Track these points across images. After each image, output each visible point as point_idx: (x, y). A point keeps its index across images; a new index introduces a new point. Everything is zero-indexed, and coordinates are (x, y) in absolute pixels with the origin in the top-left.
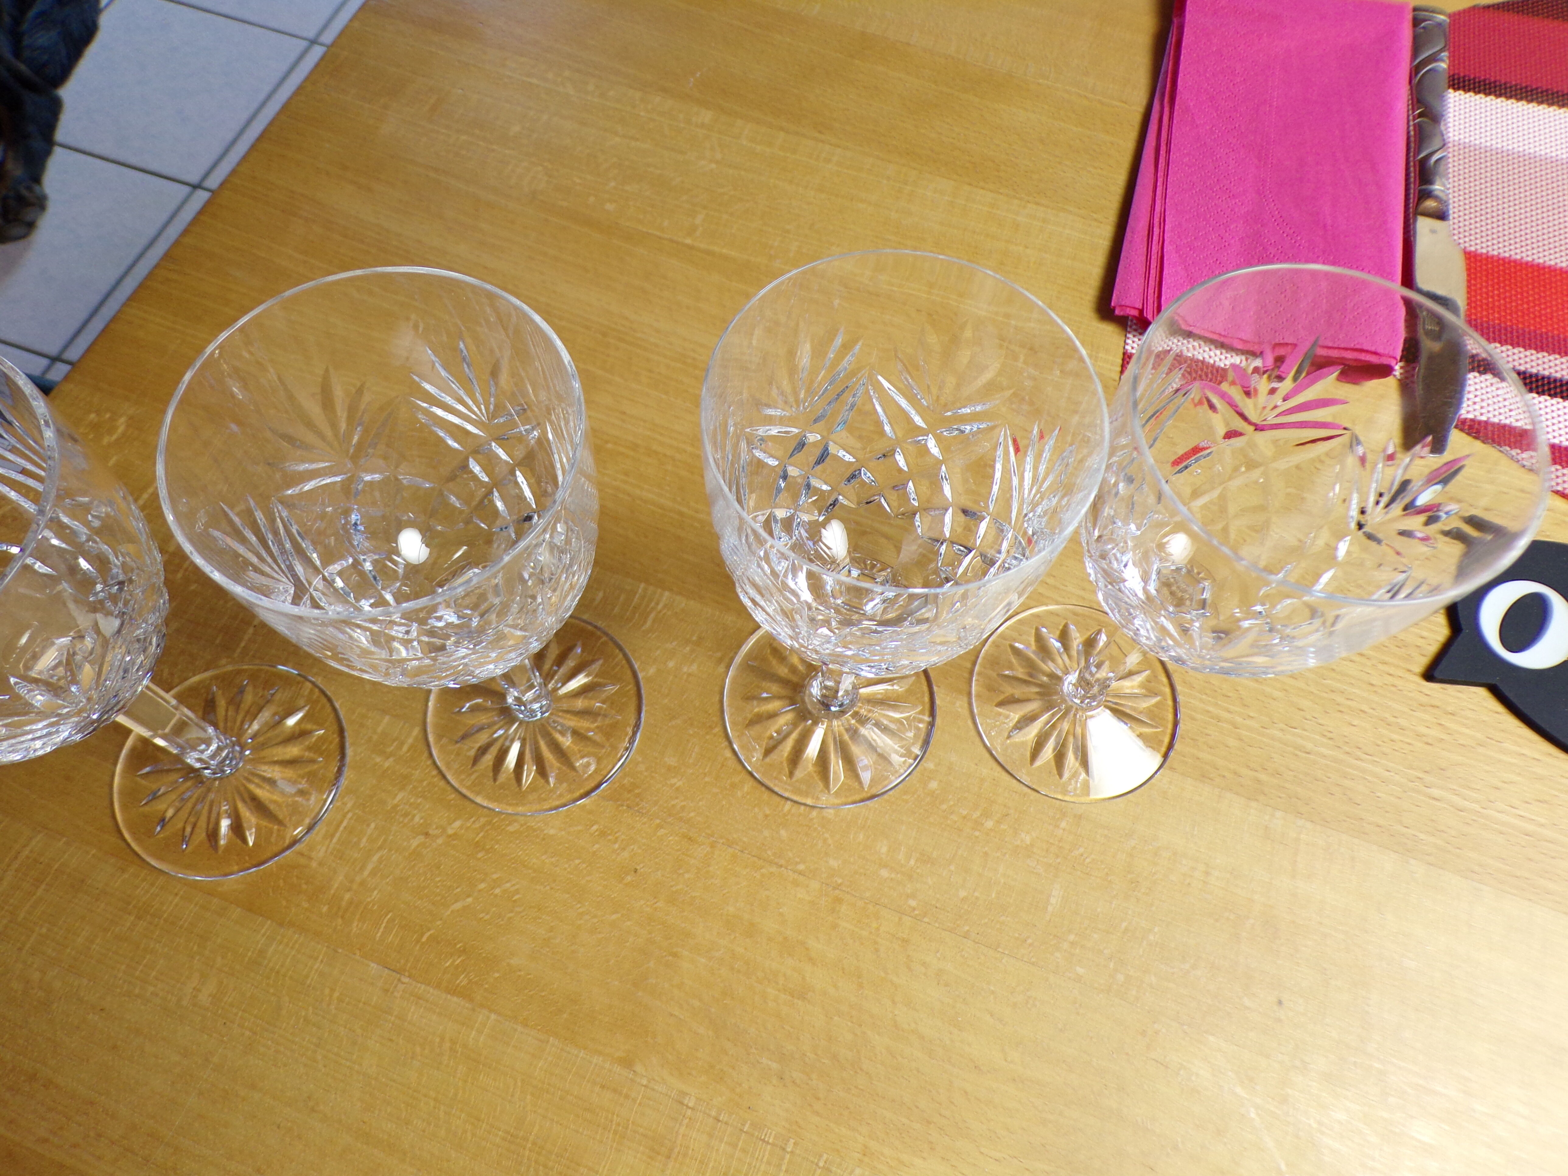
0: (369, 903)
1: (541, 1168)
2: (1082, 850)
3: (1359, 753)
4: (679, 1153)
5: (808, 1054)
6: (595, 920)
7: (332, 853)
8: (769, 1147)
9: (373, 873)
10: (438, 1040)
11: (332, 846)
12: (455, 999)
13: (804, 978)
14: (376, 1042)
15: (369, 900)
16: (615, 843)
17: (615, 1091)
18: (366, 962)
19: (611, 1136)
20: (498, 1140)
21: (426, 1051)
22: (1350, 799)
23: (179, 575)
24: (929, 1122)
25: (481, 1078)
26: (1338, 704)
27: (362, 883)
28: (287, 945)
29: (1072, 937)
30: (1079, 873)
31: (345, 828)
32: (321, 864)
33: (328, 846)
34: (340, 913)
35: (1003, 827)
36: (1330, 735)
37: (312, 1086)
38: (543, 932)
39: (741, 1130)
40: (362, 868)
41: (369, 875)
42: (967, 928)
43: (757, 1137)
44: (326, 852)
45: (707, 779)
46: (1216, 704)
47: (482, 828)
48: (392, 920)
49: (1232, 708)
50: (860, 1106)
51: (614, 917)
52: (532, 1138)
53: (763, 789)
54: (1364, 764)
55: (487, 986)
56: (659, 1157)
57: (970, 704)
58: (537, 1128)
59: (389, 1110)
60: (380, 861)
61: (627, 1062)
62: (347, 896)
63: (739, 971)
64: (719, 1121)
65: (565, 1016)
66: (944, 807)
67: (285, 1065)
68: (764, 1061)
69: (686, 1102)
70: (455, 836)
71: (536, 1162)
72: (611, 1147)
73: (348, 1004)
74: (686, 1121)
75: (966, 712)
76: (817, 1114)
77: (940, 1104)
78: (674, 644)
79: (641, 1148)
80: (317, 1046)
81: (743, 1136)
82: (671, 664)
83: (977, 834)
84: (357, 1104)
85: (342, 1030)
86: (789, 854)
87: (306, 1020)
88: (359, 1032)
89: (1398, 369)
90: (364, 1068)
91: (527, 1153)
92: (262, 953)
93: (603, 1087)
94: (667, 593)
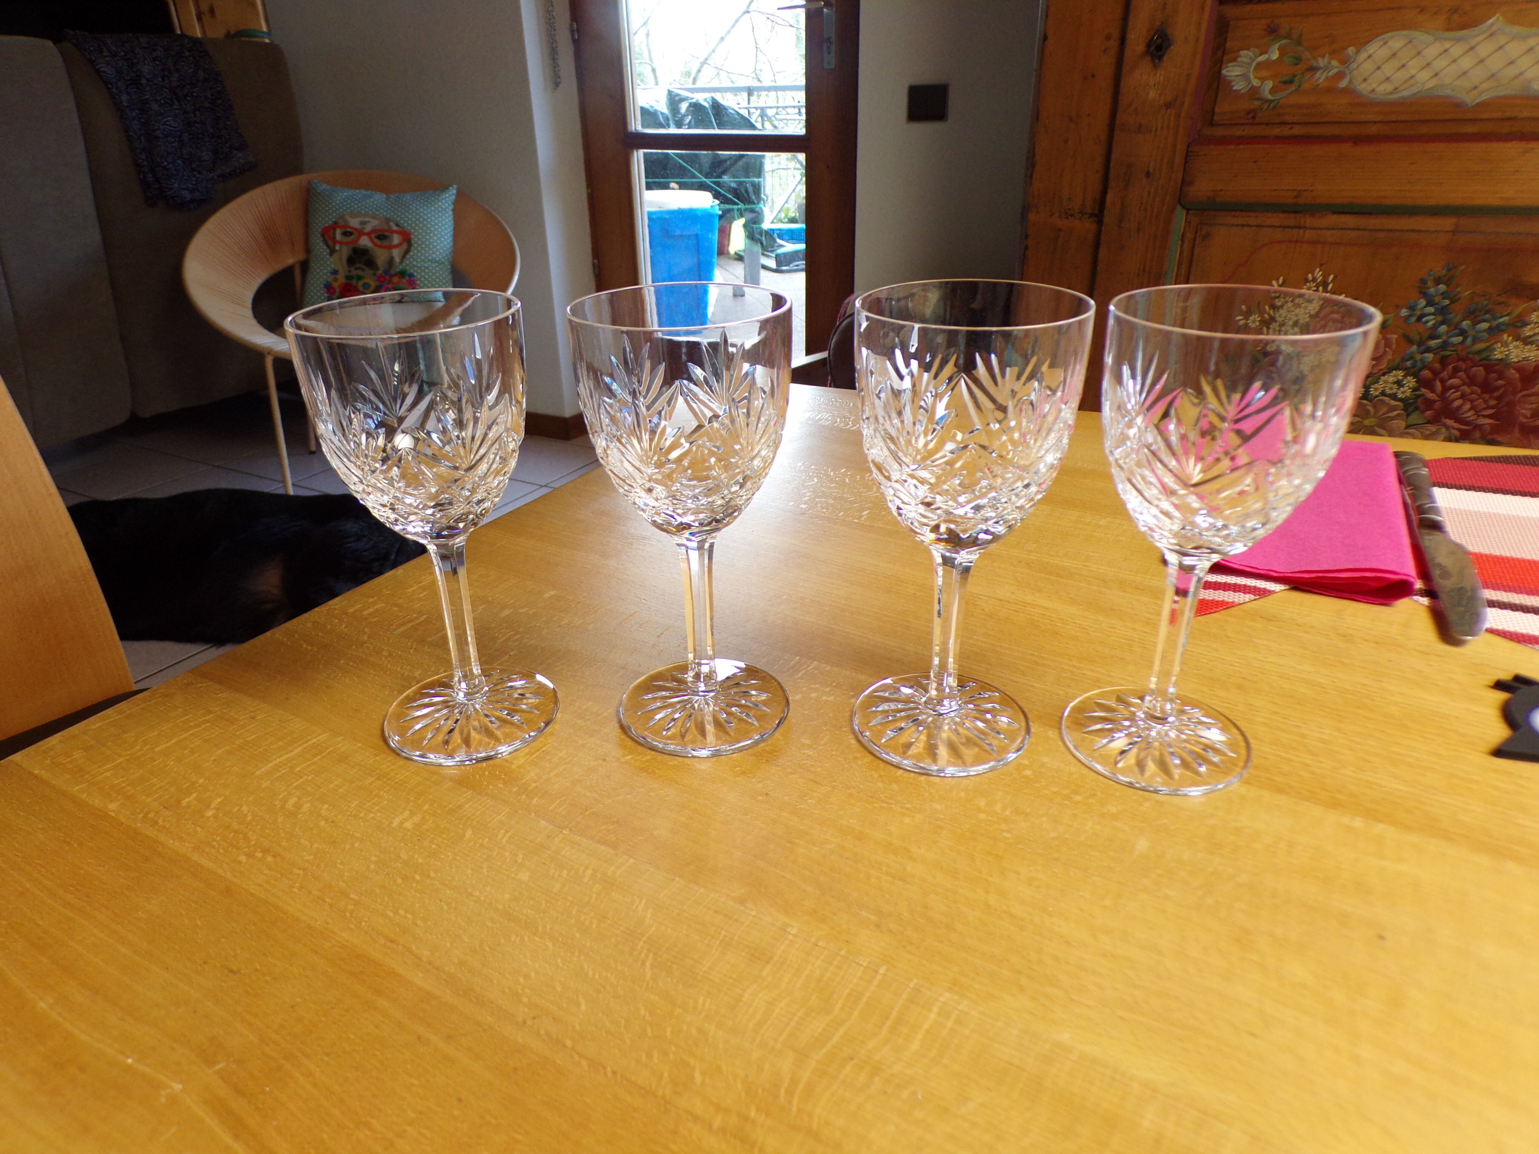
0: (550, 790)
2: (1166, 821)
3: (1435, 792)
4: (777, 961)
5: (904, 914)
9: (557, 775)
10: (583, 868)
12: (603, 847)
13: (905, 869)
14: (533, 863)
15: (550, 788)
17: (726, 916)
18: (538, 820)
19: (718, 942)
20: (618, 932)
21: (572, 873)
22: (1433, 818)
24: (1020, 973)
25: (613, 894)
26: (1409, 763)
27: (548, 780)
28: (480, 804)
29: (1159, 871)
30: (1164, 834)
32: (519, 767)
34: (526, 793)
35: (1092, 801)
37: (474, 881)
39: (838, 954)
40: (550, 772)
41: (554, 776)
43: (852, 960)
45: (834, 753)
46: (1287, 753)
47: (647, 761)
48: (564, 801)
49: (1303, 756)
50: (952, 954)
51: (745, 817)
52: (648, 934)
53: (879, 760)
54: (1442, 799)
55: (631, 843)
56: (759, 961)
57: (1061, 734)
58: (654, 929)
59: (531, 903)
60: (565, 770)
61: (741, 901)
62: (534, 785)
63: (847, 859)
64: (818, 946)
65: (692, 867)
66: (1037, 785)
67: (457, 867)
68: (864, 914)
69: (789, 930)
70: (628, 763)
71: (648, 950)
72: (717, 950)
73: (517, 841)
74: (787, 942)
75: (1057, 737)
76: (910, 952)
77: (1031, 962)
78: (817, 686)
79: (744, 954)
80: (486, 860)
81: (839, 958)
82: (813, 695)
83: (1067, 802)
84: (507, 896)
85: (507, 854)
86: (899, 798)
87: (482, 846)
88: (521, 856)
89: (1425, 601)
90: (518, 877)
91: (641, 943)
92: (460, 807)
93: (716, 912)
94: (816, 663)
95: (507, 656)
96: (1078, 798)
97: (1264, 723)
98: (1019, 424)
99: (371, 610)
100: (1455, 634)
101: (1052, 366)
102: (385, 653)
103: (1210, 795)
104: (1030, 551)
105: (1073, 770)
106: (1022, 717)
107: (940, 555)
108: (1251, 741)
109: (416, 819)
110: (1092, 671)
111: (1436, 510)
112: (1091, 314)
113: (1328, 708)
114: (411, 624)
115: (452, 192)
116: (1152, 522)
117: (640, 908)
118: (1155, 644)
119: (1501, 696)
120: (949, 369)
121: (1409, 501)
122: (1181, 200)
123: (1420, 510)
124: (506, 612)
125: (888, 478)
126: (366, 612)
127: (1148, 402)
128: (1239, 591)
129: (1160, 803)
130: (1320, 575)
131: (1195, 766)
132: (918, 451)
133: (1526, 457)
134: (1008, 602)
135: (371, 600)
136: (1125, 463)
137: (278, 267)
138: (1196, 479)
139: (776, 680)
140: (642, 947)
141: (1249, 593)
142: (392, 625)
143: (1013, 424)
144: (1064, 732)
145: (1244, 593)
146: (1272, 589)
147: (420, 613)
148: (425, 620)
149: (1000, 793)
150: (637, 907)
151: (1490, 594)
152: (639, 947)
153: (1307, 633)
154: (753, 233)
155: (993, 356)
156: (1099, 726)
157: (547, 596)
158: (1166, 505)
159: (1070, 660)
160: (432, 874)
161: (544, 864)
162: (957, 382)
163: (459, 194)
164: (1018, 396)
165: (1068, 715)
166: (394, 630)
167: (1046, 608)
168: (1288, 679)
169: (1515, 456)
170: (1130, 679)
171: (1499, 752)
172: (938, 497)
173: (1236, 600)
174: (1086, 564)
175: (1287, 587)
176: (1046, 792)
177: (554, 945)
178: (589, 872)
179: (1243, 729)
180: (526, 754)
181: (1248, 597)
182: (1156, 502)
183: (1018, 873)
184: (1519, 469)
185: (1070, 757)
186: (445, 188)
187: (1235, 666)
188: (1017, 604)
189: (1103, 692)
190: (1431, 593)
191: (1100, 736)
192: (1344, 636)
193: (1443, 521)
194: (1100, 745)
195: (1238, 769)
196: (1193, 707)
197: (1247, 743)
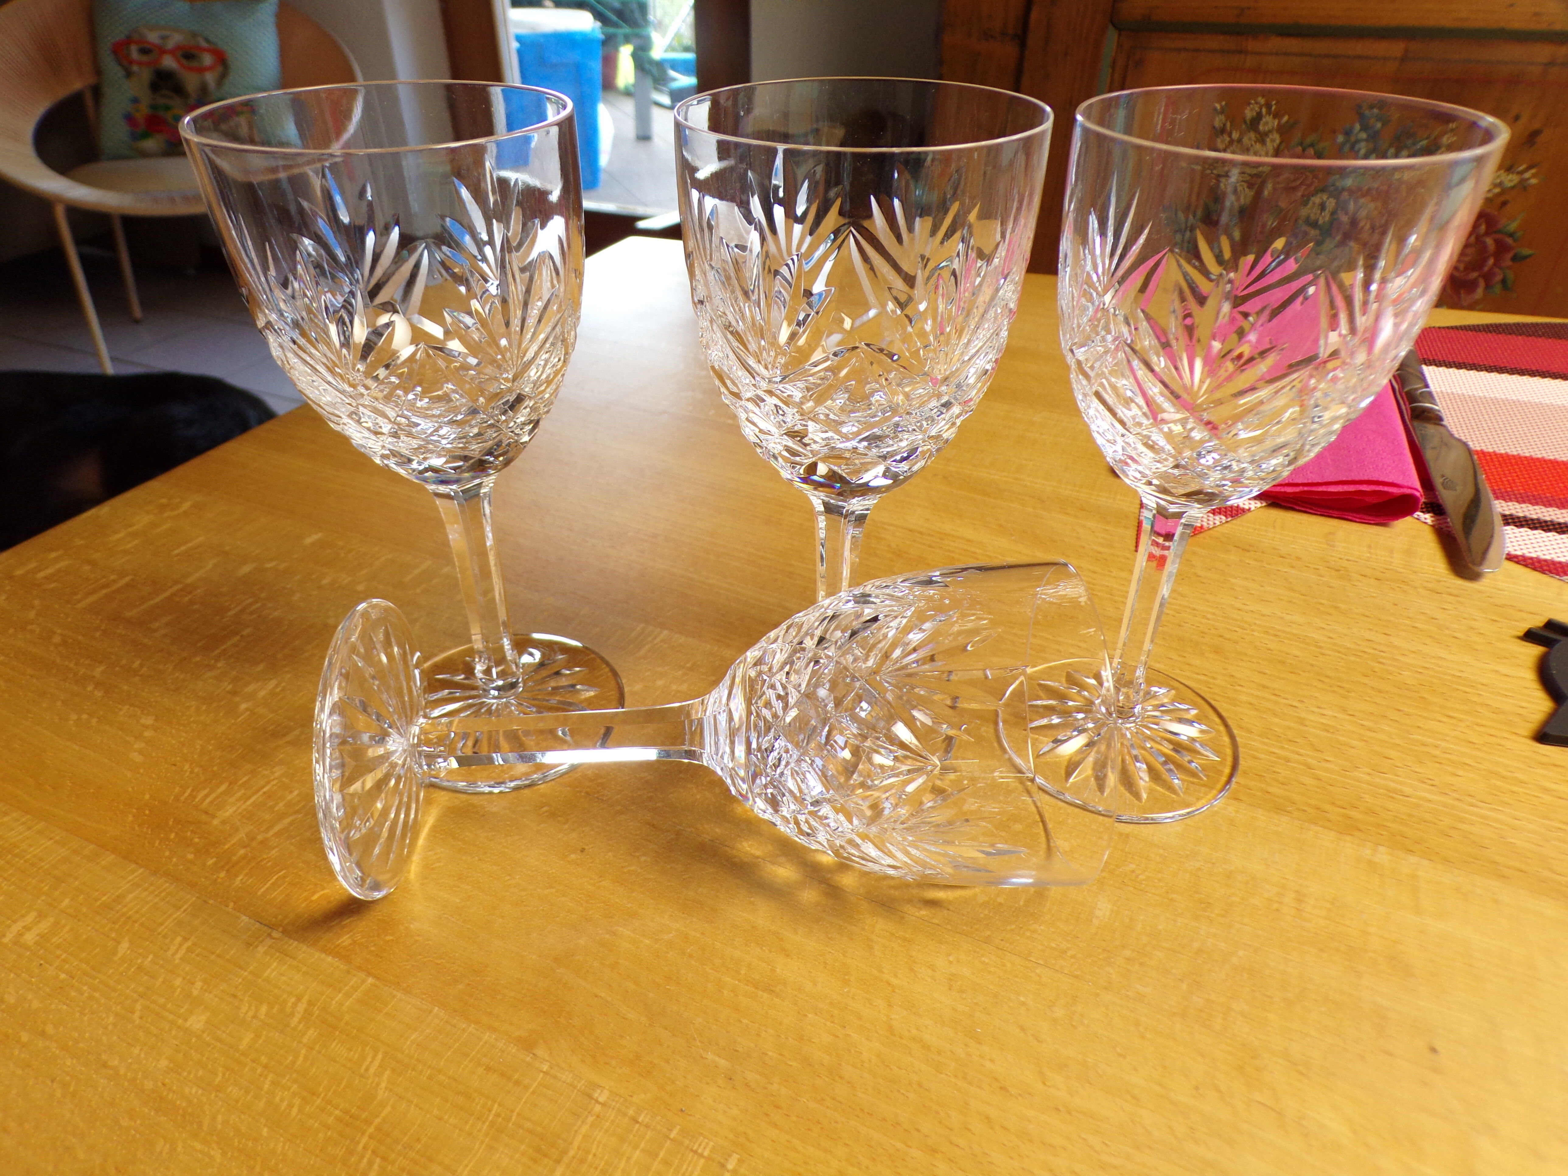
0: (264, 859)
1: (378, 1160)
2: (1133, 867)
3: (1473, 801)
4: (574, 1157)
5: (770, 1053)
6: (523, 893)
7: (241, 813)
8: (702, 1161)
9: (278, 834)
10: (293, 1000)
11: (243, 807)
12: (330, 959)
13: (773, 971)
14: (216, 996)
15: (265, 857)
16: (565, 824)
17: (502, 1075)
18: (238, 914)
19: (485, 1127)
20: (331, 1120)
21: (275, 1011)
22: (1474, 842)
23: (186, 599)
24: (934, 1151)
25: (332, 1046)
26: (1435, 757)
27: (263, 843)
29: (1127, 953)
30: (1131, 889)
31: (265, 793)
32: (224, 822)
33: (239, 808)
34: (227, 868)
36: (1430, 782)
37: (115, 1038)
38: (458, 901)
39: (667, 1137)
40: (268, 829)
41: (272, 836)
42: (988, 933)
43: (687, 1147)
44: (235, 812)
46: (1283, 748)
48: (284, 877)
49: (1302, 751)
50: (836, 1122)
51: (547, 892)
52: (378, 1121)
54: (1482, 811)
55: (373, 949)
56: (546, 1160)
58: (388, 1109)
59: (201, 1073)
60: (291, 824)
61: (528, 1044)
62: (242, 852)
63: (691, 956)
64: (637, 1122)
65: (460, 987)
67: (93, 1013)
68: (710, 1056)
69: (596, 1095)
71: (374, 1152)
72: (482, 1142)
73: (197, 955)
74: (591, 1119)
76: (775, 1125)
77: (951, 1130)
78: (666, 668)
79: (523, 1147)
80: (141, 996)
81: (668, 1144)
82: (660, 683)
84: (164, 1063)
85: (178, 982)
87: (140, 968)
88: (199, 984)
89: (1428, 518)
90: (188, 1024)
91: (365, 1140)
92: (119, 899)
93: (488, 1069)
94: (666, 632)
95: (238, 638)
97: (1250, 703)
98: (933, 309)
99: (50, 571)
100: (1470, 565)
101: (986, 215)
102: (57, 639)
103: (1188, 821)
107: (821, 501)
108: (1236, 732)
109: (44, 926)
111: (1430, 396)
112: (1047, 126)
113: (1327, 677)
114: (104, 592)
115: (272, 1)
116: (1125, 452)
117: (372, 1070)
119: (1535, 651)
120: (832, 219)
121: (1396, 386)
122: (1114, 20)
123: (1411, 397)
124: (246, 569)
125: (737, 396)
126: (41, 575)
127: (1120, 272)
130: (1306, 489)
131: (1165, 775)
132: (780, 352)
133: (1517, 325)
134: (921, 533)
135: (53, 555)
136: (1092, 368)
137: (62, 93)
139: (608, 664)
140: (365, 1148)
142: (76, 594)
143: (922, 307)
146: (1247, 507)
147: (122, 575)
148: (127, 585)
150: (367, 1070)
151: (1502, 507)
152: (360, 1147)
153: (1293, 567)
154: (642, 62)
155: (896, 202)
156: (1043, 722)
157: (308, 541)
160: (50, 1029)
161: (234, 996)
162: (844, 241)
164: (931, 265)
166: (79, 601)
167: (968, 541)
168: (1275, 635)
169: (1505, 325)
171: (1543, 736)
172: (810, 423)
173: (1205, 525)
174: (1018, 476)
175: (1264, 504)
177: (224, 1153)
178: (302, 1007)
179: (1224, 714)
180: (237, 800)
181: (1219, 519)
182: (1136, 427)
183: (932, 968)
184: (1512, 339)
187: (1208, 619)
188: (932, 536)
189: (1050, 667)
190: (1435, 508)
191: (1045, 736)
192: (1338, 570)
193: (1439, 411)
194: (1046, 749)
195: (1224, 779)
196: (1160, 685)
197: (1232, 737)
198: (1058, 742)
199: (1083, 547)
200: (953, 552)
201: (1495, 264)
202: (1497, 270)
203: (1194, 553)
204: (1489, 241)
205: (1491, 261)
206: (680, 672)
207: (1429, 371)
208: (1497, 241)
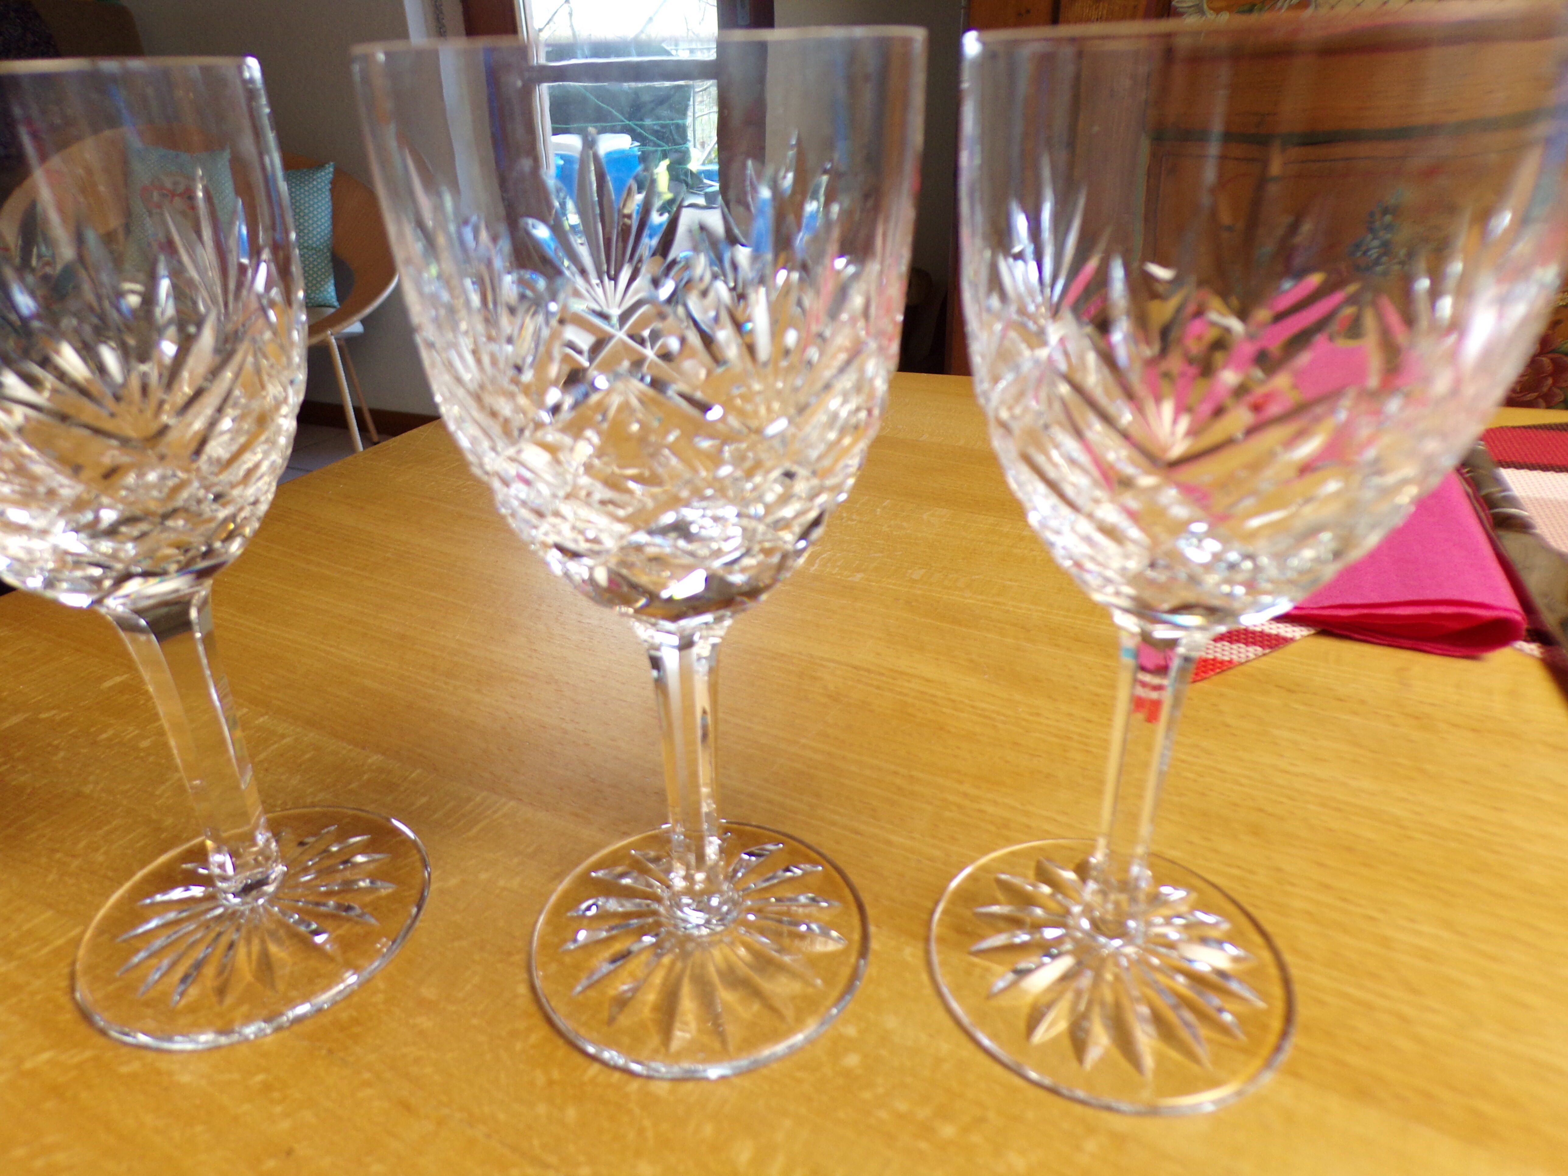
16: (279, 1104)
35: (975, 1138)
45: (475, 1021)
46: (1362, 987)
49: (1391, 993)
53: (560, 1042)
57: (927, 953)
66: (867, 1095)
70: (33, 1074)
75: (919, 963)
82: (484, 876)
83: (923, 1145)
86: (572, 1148)
89: (1533, 649)
94: (512, 803)
96: (948, 1131)
97: (1309, 913)
104: (914, 581)
105: (945, 1047)
106: (856, 921)
110: (996, 803)
113: (1418, 872)
115: (330, 169)
116: (1081, 549)
118: (1105, 744)
123: (1491, 503)
128: (1238, 641)
129: (1119, 1139)
130: (1365, 611)
134: (868, 671)
136: (1013, 417)
138: (1177, 450)
141: (1254, 644)
144: (934, 947)
145: (1246, 644)
146: (1289, 635)
149: (788, 1123)
153: (1355, 713)
156: (999, 940)
157: (108, 684)
158: (1109, 513)
159: (961, 782)
163: (337, 172)
165: (940, 920)
167: (928, 680)
168: (1338, 810)
170: (1063, 819)
173: (1235, 658)
174: (1000, 599)
175: (1312, 632)
176: (883, 1114)
179: (1269, 928)
181: (1253, 651)
182: (1088, 506)
185: (940, 1015)
186: (320, 166)
187: (1241, 785)
188: (882, 674)
189: (1013, 854)
190: (1539, 635)
191: (1000, 963)
192: (1417, 718)
193: (1529, 517)
194: (1001, 984)
195: (1272, 1039)
196: (1176, 884)
197: (1282, 967)
198: (1022, 973)
199: (1076, 688)
200: (906, 695)
201: (1554, 384)
202: (1555, 390)
203: (1222, 695)
204: (1545, 360)
205: (1550, 381)
206: (516, 860)
207: (1509, 475)
208: (1553, 360)
